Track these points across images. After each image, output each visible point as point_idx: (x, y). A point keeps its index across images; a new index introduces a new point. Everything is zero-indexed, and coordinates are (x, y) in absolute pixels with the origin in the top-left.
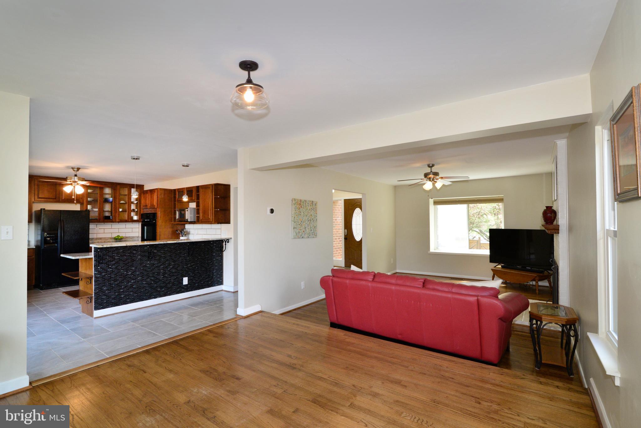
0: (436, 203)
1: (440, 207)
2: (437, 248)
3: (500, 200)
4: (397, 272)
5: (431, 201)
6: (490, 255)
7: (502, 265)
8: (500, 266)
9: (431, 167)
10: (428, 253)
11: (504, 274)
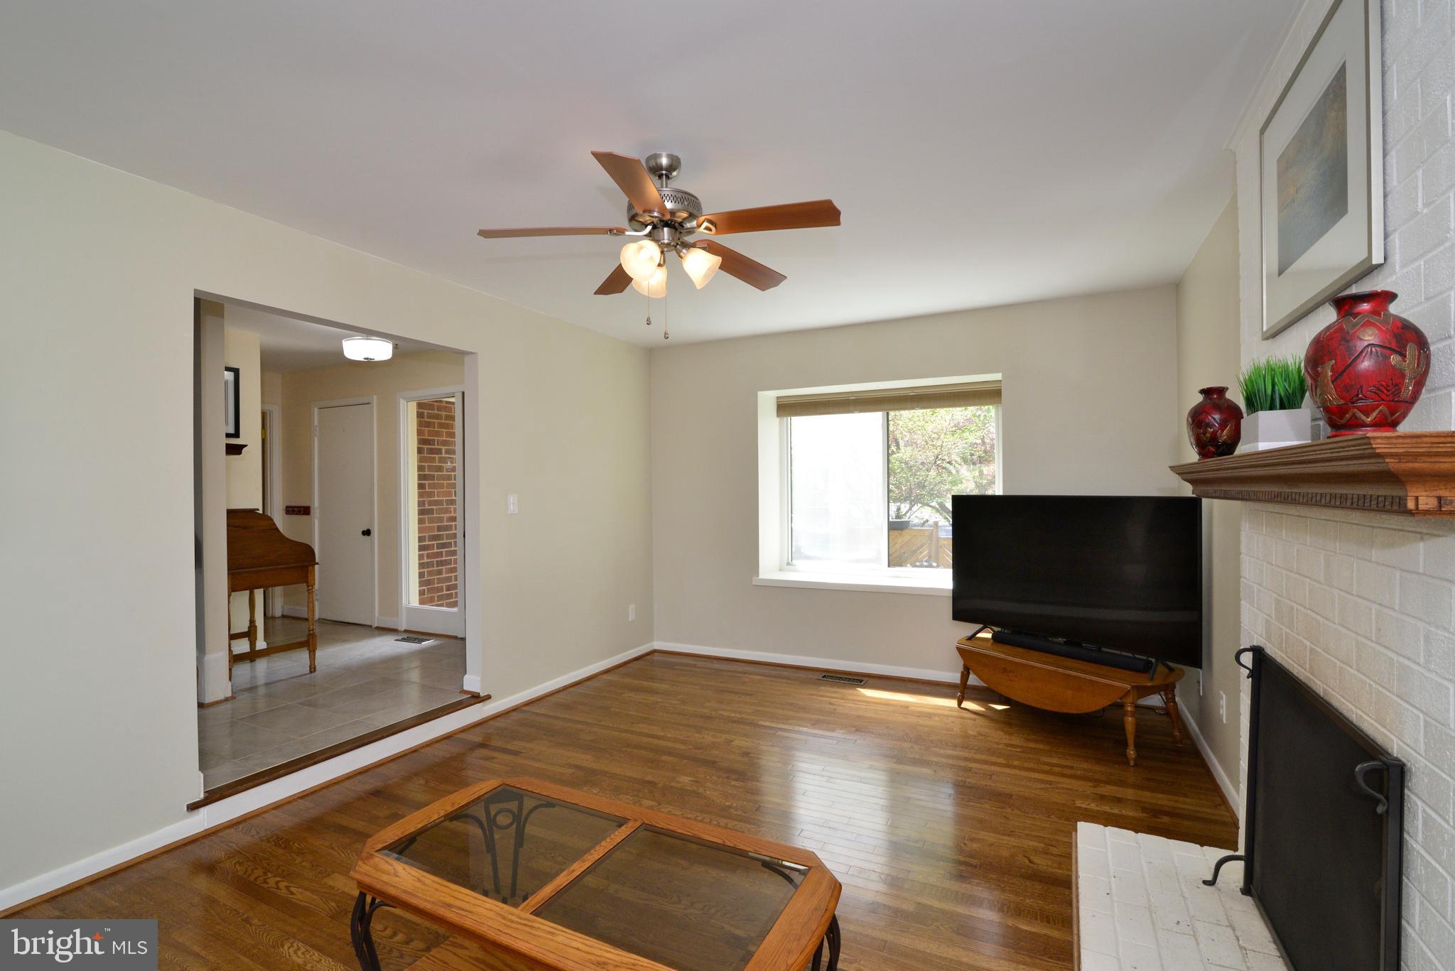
0: (787, 408)
1: (802, 424)
2: (788, 564)
3: (988, 395)
4: (656, 648)
5: (767, 399)
6: (954, 591)
7: (996, 629)
8: (987, 635)
9: (664, 172)
10: (753, 584)
11: (1005, 670)
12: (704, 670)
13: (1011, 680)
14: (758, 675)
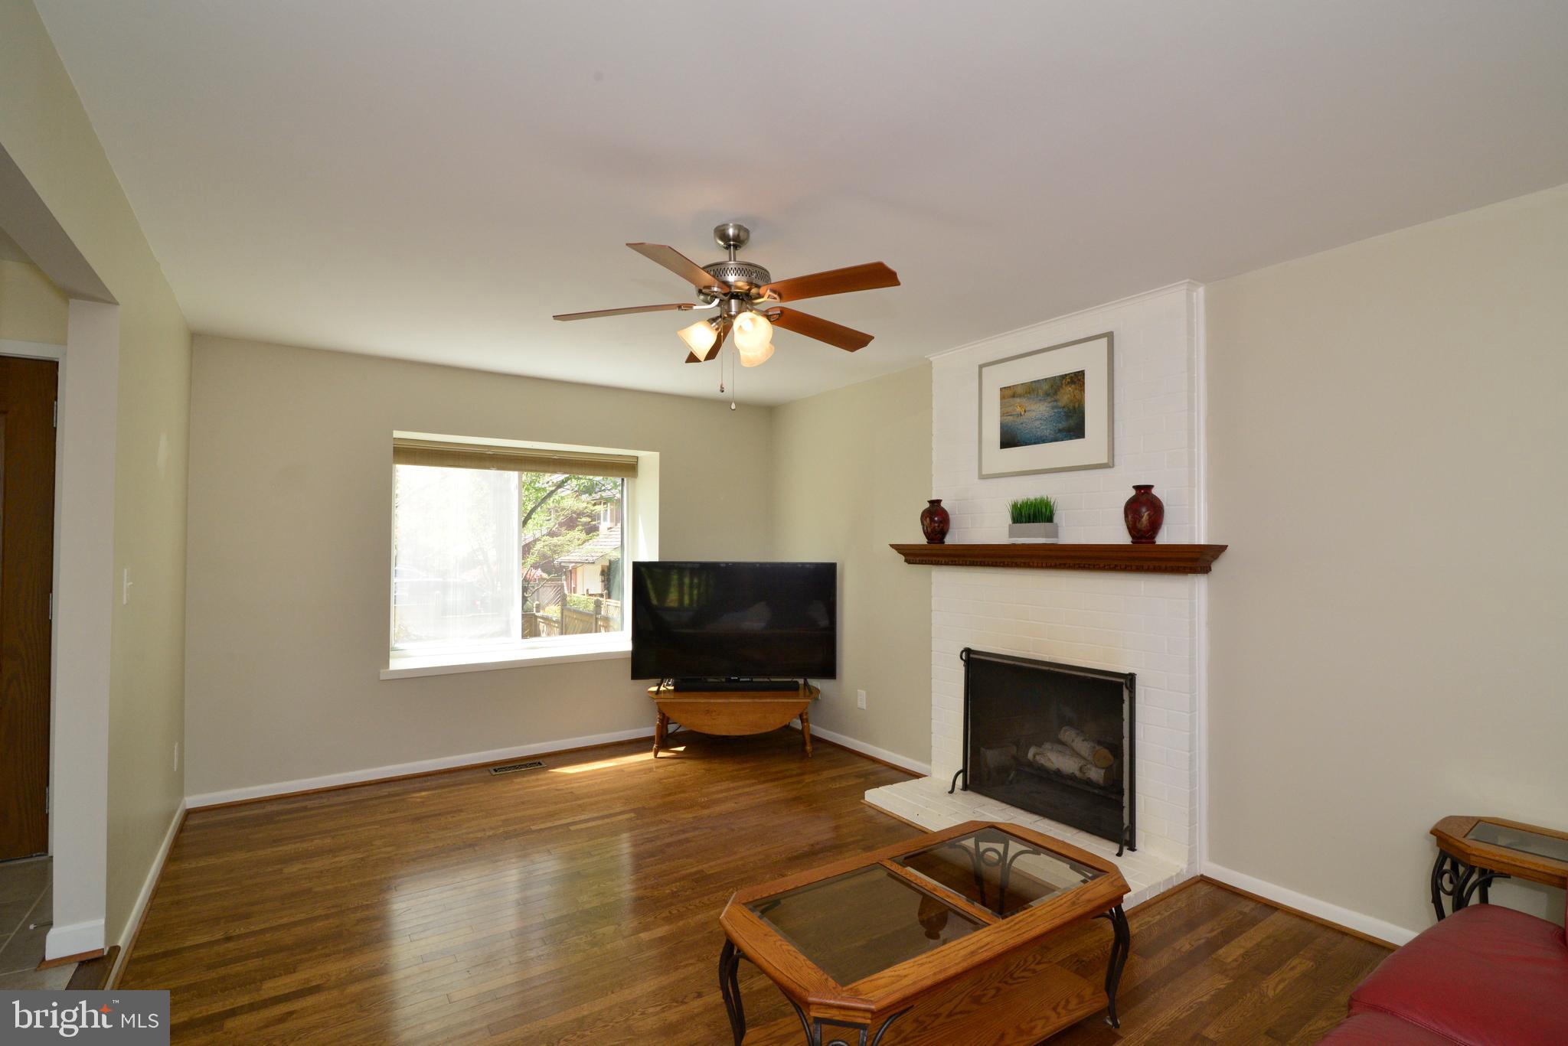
4: (190, 807)
6: (633, 652)
8: (670, 687)
9: (732, 243)
10: (381, 678)
11: (708, 712)
12: (343, 807)
13: (714, 719)
14: (425, 790)
